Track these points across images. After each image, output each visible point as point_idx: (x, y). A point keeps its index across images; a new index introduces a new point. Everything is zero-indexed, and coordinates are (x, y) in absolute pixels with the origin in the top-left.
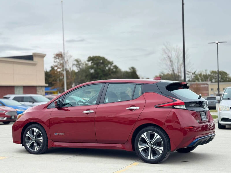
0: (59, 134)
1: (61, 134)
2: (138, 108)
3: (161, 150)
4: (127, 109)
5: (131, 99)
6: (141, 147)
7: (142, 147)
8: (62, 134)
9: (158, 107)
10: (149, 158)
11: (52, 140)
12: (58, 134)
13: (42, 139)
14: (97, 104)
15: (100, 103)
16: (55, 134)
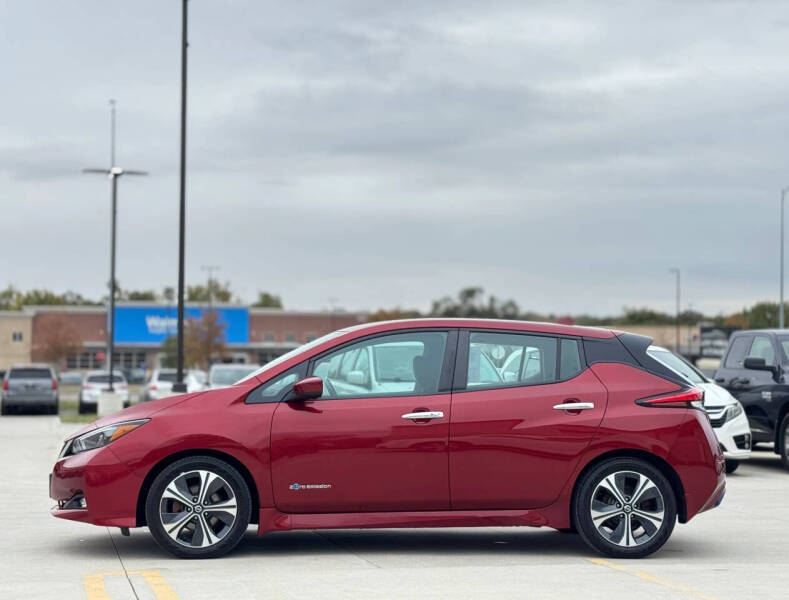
0: (308, 486)
1: (317, 487)
2: (591, 405)
3: (658, 520)
4: (555, 407)
5: (553, 379)
6: (599, 514)
7: (602, 514)
8: (321, 486)
9: (649, 405)
10: (623, 543)
11: (275, 507)
12: (303, 487)
13: (233, 507)
14: (442, 391)
15: (452, 390)
16: (291, 487)
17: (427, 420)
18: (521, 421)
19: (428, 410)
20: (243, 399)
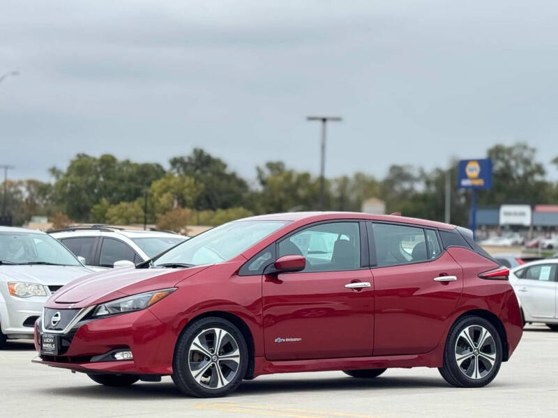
0: (287, 340)
2: (455, 278)
3: (493, 359)
4: (435, 279)
6: (461, 356)
8: (296, 340)
9: (486, 278)
10: (473, 377)
11: (264, 356)
12: (284, 340)
13: (237, 356)
14: (363, 267)
15: (370, 266)
16: (276, 341)
17: (359, 289)
18: (417, 289)
19: (360, 282)
20: (237, 273)
